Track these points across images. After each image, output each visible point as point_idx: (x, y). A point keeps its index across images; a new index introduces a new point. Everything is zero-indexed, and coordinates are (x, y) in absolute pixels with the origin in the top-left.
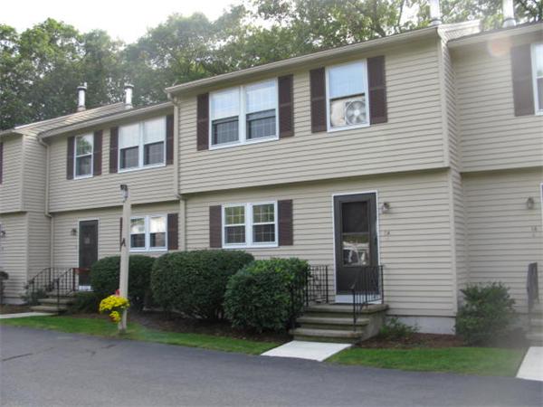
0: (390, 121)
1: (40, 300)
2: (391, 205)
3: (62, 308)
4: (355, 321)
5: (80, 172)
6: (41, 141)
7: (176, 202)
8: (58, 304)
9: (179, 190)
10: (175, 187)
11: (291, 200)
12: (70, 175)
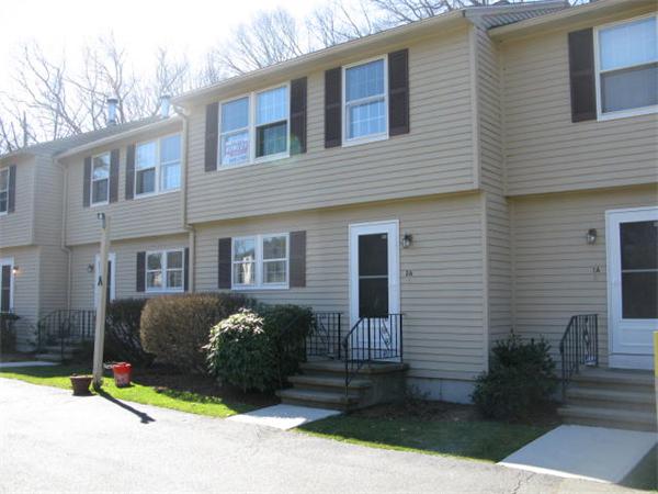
0: (412, 132)
1: (48, 348)
2: (415, 238)
3: (66, 357)
4: (347, 384)
5: (97, 199)
6: (56, 162)
7: (186, 235)
8: (62, 352)
9: (186, 219)
10: (182, 217)
11: (305, 232)
12: (86, 203)
